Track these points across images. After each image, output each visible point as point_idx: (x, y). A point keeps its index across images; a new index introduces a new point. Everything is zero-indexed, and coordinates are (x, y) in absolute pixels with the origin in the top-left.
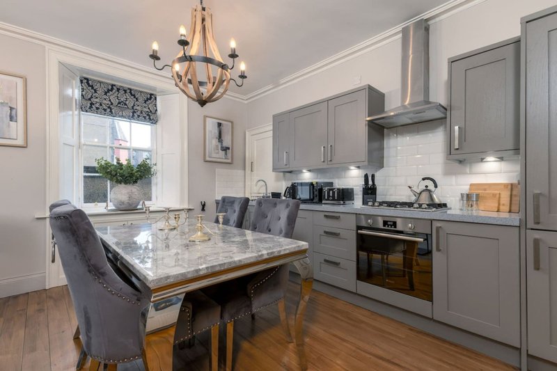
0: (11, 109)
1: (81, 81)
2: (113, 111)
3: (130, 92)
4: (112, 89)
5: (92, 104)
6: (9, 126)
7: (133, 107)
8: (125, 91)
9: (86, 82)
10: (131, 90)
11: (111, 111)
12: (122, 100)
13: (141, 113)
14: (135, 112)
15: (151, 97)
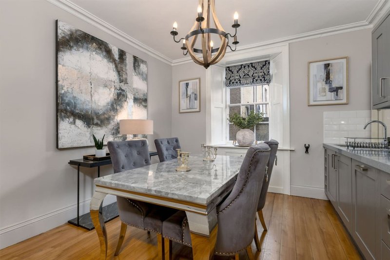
0: (195, 94)
3: (252, 66)
4: (241, 67)
5: (231, 81)
6: (194, 103)
7: (252, 75)
8: (249, 66)
10: (252, 64)
11: (240, 82)
12: (246, 72)
13: (259, 77)
14: (254, 78)
15: (266, 64)
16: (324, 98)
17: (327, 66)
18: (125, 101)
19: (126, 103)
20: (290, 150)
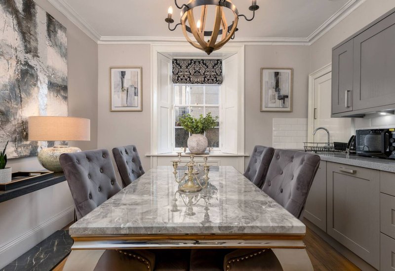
0: (135, 88)
1: (173, 62)
2: (191, 79)
3: (203, 62)
4: (191, 63)
5: (179, 77)
6: (134, 99)
7: (204, 73)
8: (199, 62)
9: (176, 62)
10: (203, 60)
11: (190, 80)
12: (197, 69)
13: (210, 77)
14: (205, 77)
15: (218, 63)
16: (274, 105)
17: (277, 74)
18: (35, 85)
19: (36, 89)
20: (245, 156)
